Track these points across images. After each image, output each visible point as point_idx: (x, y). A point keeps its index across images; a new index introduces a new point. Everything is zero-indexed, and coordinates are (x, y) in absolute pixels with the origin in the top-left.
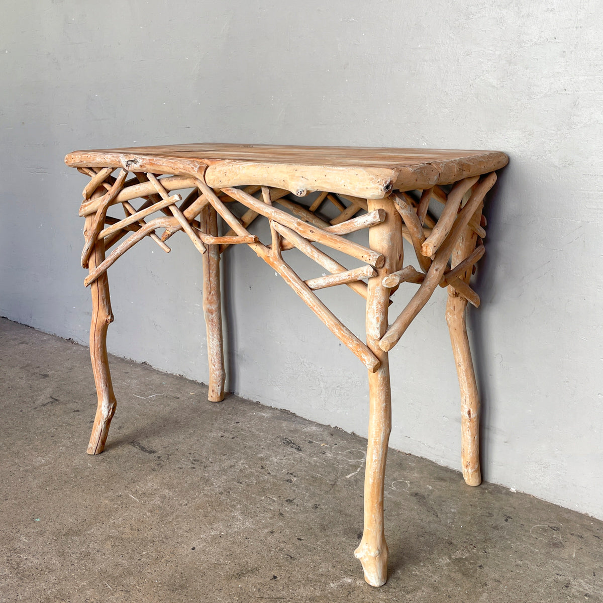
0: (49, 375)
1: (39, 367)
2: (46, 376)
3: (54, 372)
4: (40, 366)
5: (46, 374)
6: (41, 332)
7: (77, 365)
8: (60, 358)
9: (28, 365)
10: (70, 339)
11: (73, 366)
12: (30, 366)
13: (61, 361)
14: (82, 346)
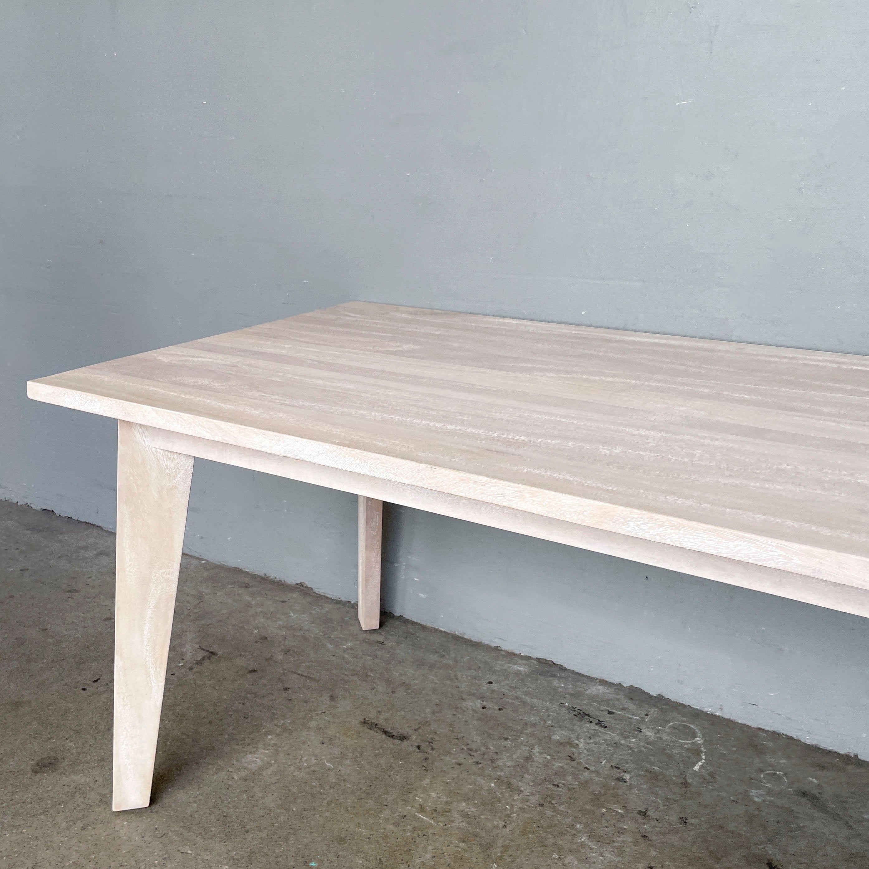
14: (190, 556)
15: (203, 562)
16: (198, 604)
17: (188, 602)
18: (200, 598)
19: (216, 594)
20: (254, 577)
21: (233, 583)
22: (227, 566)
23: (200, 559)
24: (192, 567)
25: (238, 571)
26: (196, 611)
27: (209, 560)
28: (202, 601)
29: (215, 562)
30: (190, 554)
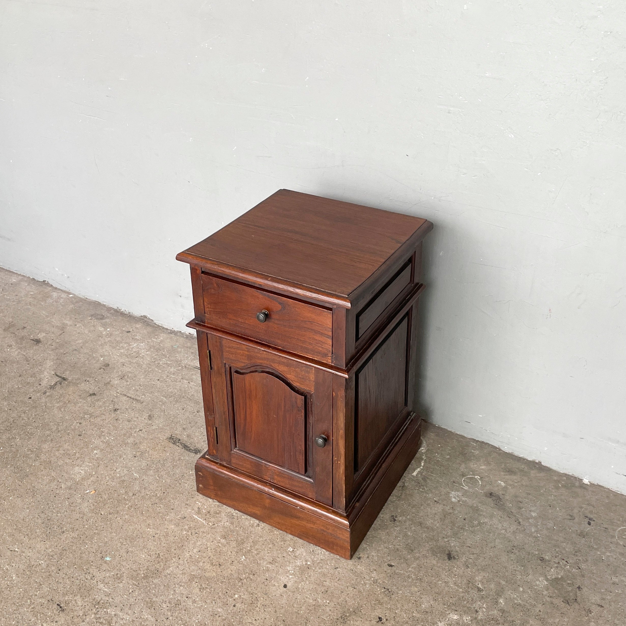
0: (41, 339)
1: (24, 328)
2: (38, 341)
3: (44, 334)
4: (25, 326)
5: (36, 338)
6: (7, 270)
7: (67, 322)
8: (44, 312)
9: (11, 325)
10: (44, 281)
11: (63, 324)
12: (13, 325)
13: (47, 316)
14: (61, 290)
15: (71, 296)
16: (61, 334)
17: (53, 333)
18: (63, 328)
19: (76, 325)
20: (109, 309)
21: (92, 316)
22: (89, 299)
23: (70, 293)
24: (62, 301)
25: (97, 305)
26: (57, 341)
27: (76, 294)
28: (64, 332)
29: (79, 296)
30: (62, 289)
